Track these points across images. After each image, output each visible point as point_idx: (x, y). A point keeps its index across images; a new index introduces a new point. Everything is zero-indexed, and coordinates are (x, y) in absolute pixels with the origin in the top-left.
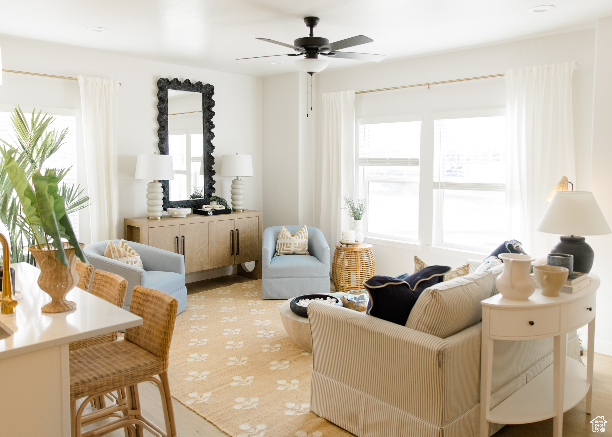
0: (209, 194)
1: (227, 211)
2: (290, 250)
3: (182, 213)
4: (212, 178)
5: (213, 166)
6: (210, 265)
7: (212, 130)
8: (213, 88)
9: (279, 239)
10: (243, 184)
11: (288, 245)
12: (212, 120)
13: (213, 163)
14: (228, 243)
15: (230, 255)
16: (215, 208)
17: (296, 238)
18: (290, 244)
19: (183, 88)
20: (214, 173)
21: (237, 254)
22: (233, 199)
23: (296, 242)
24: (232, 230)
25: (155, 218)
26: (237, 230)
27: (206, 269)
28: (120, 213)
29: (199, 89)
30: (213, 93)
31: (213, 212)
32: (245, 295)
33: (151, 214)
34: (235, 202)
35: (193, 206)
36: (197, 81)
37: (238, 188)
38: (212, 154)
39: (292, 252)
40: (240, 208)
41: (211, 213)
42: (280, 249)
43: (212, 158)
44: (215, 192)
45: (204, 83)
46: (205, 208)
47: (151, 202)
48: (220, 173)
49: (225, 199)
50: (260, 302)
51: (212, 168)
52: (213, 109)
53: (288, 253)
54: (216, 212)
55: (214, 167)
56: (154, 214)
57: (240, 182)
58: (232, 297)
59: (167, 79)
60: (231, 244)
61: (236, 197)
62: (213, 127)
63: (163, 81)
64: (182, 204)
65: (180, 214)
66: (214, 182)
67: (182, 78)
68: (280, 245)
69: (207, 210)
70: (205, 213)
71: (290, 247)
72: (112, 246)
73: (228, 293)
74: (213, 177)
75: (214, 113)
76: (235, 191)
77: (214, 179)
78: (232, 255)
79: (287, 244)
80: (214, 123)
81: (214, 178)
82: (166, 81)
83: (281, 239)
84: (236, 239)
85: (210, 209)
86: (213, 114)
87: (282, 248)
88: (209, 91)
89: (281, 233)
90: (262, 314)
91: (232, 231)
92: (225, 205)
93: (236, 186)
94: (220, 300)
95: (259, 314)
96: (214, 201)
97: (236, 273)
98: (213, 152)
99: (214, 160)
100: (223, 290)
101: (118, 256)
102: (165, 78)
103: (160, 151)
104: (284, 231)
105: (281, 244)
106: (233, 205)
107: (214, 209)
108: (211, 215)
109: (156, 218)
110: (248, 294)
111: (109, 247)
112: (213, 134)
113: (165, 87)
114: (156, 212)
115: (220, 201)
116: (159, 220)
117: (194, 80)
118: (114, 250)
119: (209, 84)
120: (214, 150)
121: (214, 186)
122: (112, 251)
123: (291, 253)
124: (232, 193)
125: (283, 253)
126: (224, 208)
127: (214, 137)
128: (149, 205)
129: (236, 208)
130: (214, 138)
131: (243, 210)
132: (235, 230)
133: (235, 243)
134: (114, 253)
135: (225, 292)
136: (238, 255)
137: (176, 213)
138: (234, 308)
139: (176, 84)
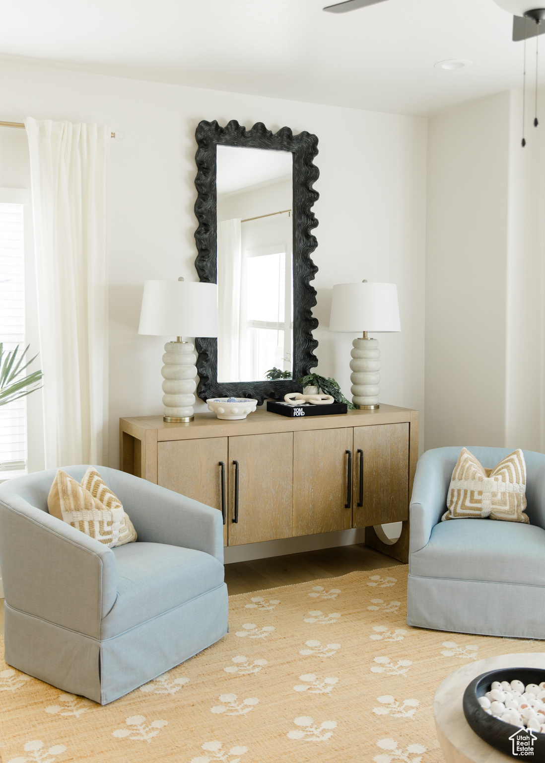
0: (303, 368)
1: (339, 408)
2: (480, 509)
3: (236, 410)
4: (311, 335)
5: (312, 309)
6: (297, 527)
7: (313, 232)
8: (315, 141)
9: (454, 479)
10: (376, 349)
11: (476, 497)
12: (312, 210)
13: (314, 303)
14: (338, 480)
15: (343, 507)
16: (312, 401)
17: (496, 480)
18: (480, 493)
19: (249, 141)
20: (314, 323)
21: (360, 505)
22: (355, 381)
23: (494, 489)
24: (347, 452)
25: (177, 420)
26: (359, 451)
27: (286, 536)
28: (112, 407)
29: (285, 143)
30: (315, 152)
31: (305, 409)
32: (370, 608)
33: (170, 411)
34: (360, 389)
35: (267, 395)
36: (281, 127)
37: (365, 358)
38: (312, 283)
39: (485, 512)
40: (369, 401)
41: (300, 412)
42: (457, 503)
43: (313, 292)
44: (316, 366)
45: (296, 130)
46: (289, 399)
47: (171, 385)
48: (327, 324)
49: (336, 381)
50: (401, 634)
51: (311, 313)
52: (315, 186)
53: (475, 515)
54: (312, 411)
55: (316, 312)
56: (175, 411)
57: (369, 344)
58: (337, 610)
59: (215, 123)
60: (344, 483)
61: (361, 376)
62: (315, 223)
63: (206, 128)
64: (244, 391)
65: (232, 413)
66: (315, 344)
67: (247, 121)
68: (456, 493)
69: (294, 403)
70: (288, 412)
71: (479, 501)
72: (62, 483)
73: (333, 596)
74: (314, 332)
75: (318, 194)
76: (359, 363)
77: (315, 338)
78: (347, 506)
79: (472, 493)
80: (316, 217)
81: (316, 334)
82: (213, 127)
83: (460, 479)
84: (357, 471)
85: (300, 402)
86: (315, 196)
87: (460, 502)
88: (308, 148)
89: (459, 465)
90: (400, 675)
91: (348, 454)
92: (336, 394)
93: (361, 353)
94: (310, 616)
95: (394, 673)
96: (312, 385)
97: (363, 541)
98: (313, 278)
99: (316, 297)
100: (323, 586)
101: (73, 507)
102: (210, 120)
103: (200, 276)
104: (466, 461)
105: (459, 491)
106: (355, 394)
107: (310, 404)
108: (300, 416)
109: (181, 420)
110: (377, 605)
111: (56, 484)
112: (314, 239)
113: (212, 140)
114: (180, 406)
115: (325, 385)
116: (187, 425)
117: (273, 125)
118: (65, 492)
119: (308, 133)
120: (316, 275)
121: (315, 352)
122: (60, 495)
123: (483, 515)
124: (352, 367)
125: (463, 514)
126: (331, 401)
127: (316, 245)
128: (166, 392)
129: (362, 400)
130: (317, 249)
131: (377, 407)
132: (356, 450)
133: (355, 480)
134: (64, 499)
135: (327, 592)
136: (360, 508)
137: (222, 410)
138: (335, 646)
139: (235, 133)
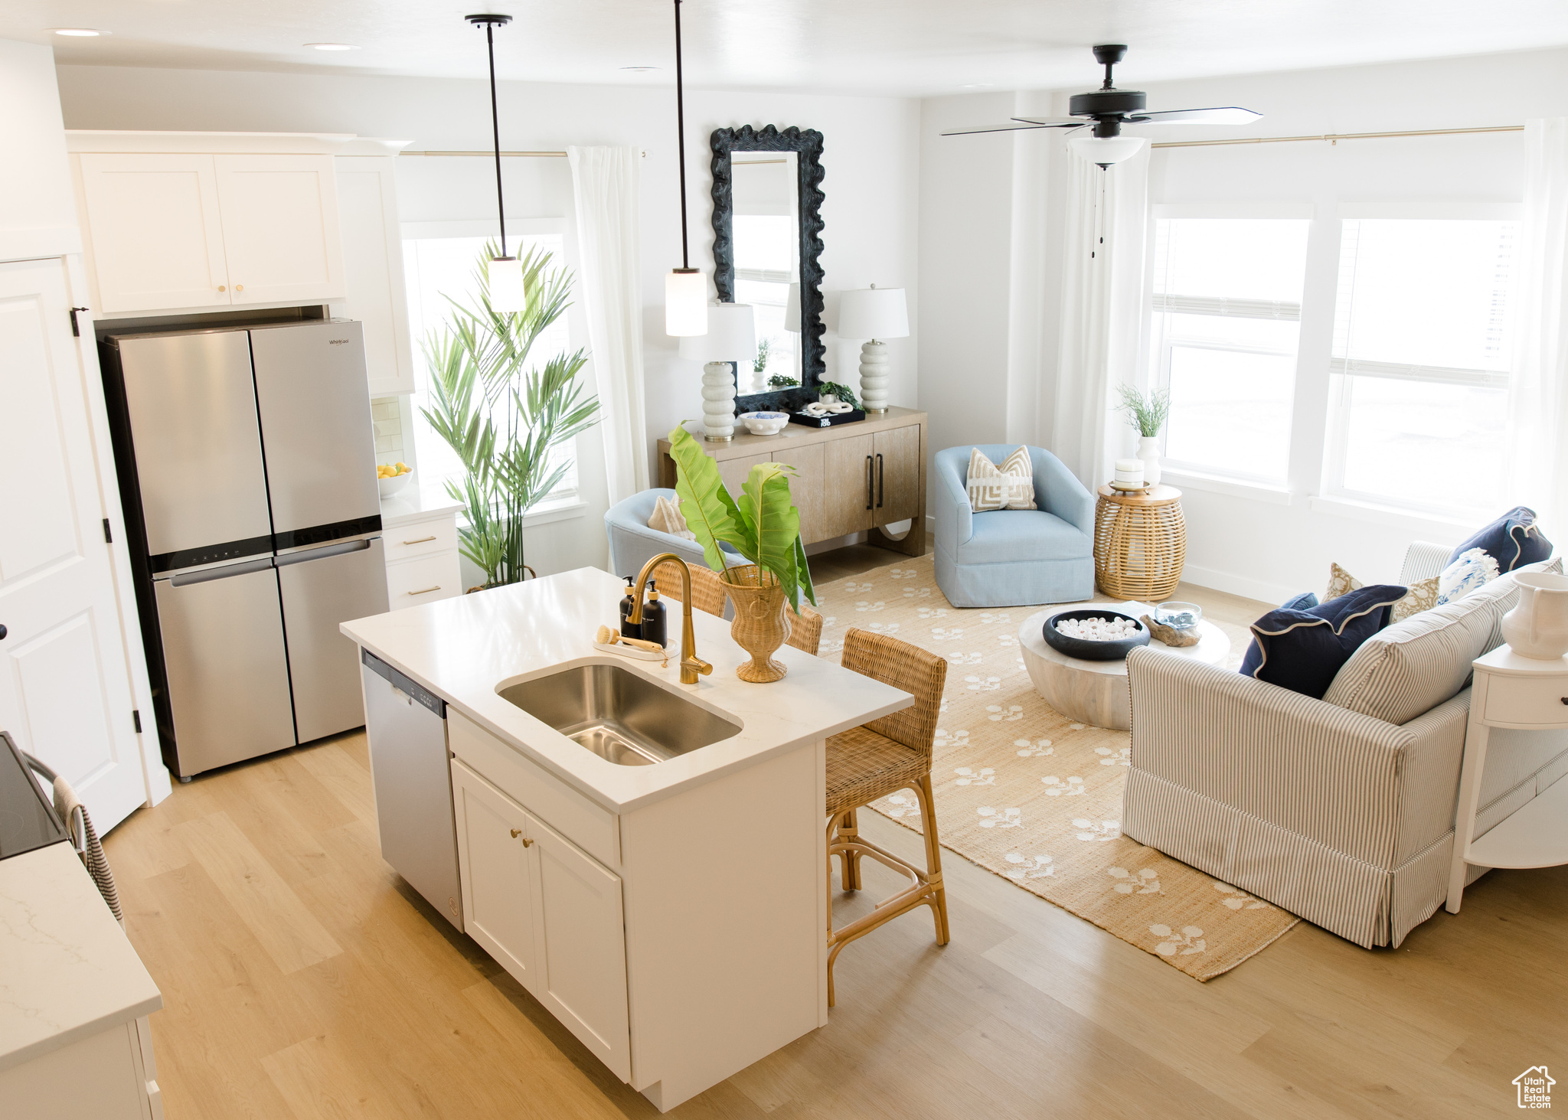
0: (812, 375)
1: (858, 415)
2: (999, 502)
3: (774, 426)
4: (820, 341)
5: (820, 314)
6: (828, 531)
7: (820, 235)
8: (819, 137)
9: (971, 477)
10: (886, 353)
11: (995, 491)
12: (819, 212)
13: (821, 308)
14: (861, 484)
15: (865, 508)
16: (833, 410)
17: (1012, 475)
18: (999, 488)
19: (760, 145)
20: (822, 329)
21: (879, 505)
22: (864, 386)
23: (1011, 484)
24: (869, 457)
25: (719, 439)
26: (878, 455)
27: (819, 540)
28: (649, 429)
29: (792, 143)
30: (820, 150)
31: (831, 419)
32: (906, 595)
33: (711, 431)
34: (870, 393)
35: (783, 405)
36: (788, 126)
37: (876, 363)
38: (820, 288)
39: (1002, 505)
40: (879, 404)
41: (826, 422)
42: (977, 499)
43: (820, 296)
44: (824, 371)
45: (803, 127)
46: (811, 410)
47: (712, 406)
48: (836, 329)
49: (850, 387)
50: (943, 613)
51: (819, 319)
52: (821, 187)
53: (989, 508)
54: (838, 420)
55: (824, 317)
56: (720, 431)
57: (880, 349)
58: (879, 599)
59: (731, 130)
60: (866, 486)
61: (872, 381)
62: (821, 227)
63: (722, 136)
64: (761, 402)
65: (770, 429)
66: (823, 349)
67: (759, 122)
68: (975, 490)
69: (817, 414)
70: (813, 423)
71: (998, 495)
72: (666, 507)
73: (869, 589)
74: (821, 338)
75: (824, 195)
76: (870, 368)
77: (822, 344)
78: (869, 507)
79: (991, 489)
80: (822, 219)
81: (823, 339)
82: (729, 135)
83: (978, 477)
84: (876, 474)
85: (823, 412)
86: (821, 197)
87: (980, 498)
88: (813, 146)
89: (973, 464)
90: (958, 639)
91: (869, 459)
92: (852, 401)
93: (872, 358)
94: (859, 607)
95: (952, 638)
96: (829, 393)
97: (865, 539)
98: (820, 283)
99: (823, 301)
100: (854, 582)
101: (679, 528)
102: (725, 127)
103: (719, 290)
104: (979, 460)
105: (978, 488)
106: (865, 398)
107: (832, 413)
108: (827, 426)
109: (723, 439)
110: (911, 592)
111: (660, 509)
112: (821, 241)
113: (727, 147)
114: (724, 426)
115: (840, 392)
116: (729, 443)
117: (782, 123)
118: (670, 516)
119: (814, 131)
120: (823, 279)
121: (823, 358)
122: (666, 518)
123: (1001, 507)
124: (862, 372)
125: (984, 508)
126: (850, 409)
127: (823, 249)
128: (707, 413)
129: (872, 405)
130: (823, 252)
131: (886, 410)
132: (875, 455)
133: (876, 483)
134: (670, 522)
135: (861, 586)
136: (879, 508)
137: (761, 427)
138: (897, 625)
139: (747, 138)
